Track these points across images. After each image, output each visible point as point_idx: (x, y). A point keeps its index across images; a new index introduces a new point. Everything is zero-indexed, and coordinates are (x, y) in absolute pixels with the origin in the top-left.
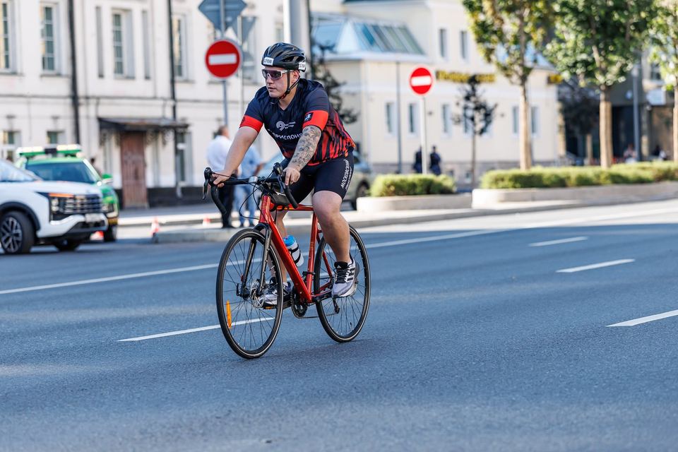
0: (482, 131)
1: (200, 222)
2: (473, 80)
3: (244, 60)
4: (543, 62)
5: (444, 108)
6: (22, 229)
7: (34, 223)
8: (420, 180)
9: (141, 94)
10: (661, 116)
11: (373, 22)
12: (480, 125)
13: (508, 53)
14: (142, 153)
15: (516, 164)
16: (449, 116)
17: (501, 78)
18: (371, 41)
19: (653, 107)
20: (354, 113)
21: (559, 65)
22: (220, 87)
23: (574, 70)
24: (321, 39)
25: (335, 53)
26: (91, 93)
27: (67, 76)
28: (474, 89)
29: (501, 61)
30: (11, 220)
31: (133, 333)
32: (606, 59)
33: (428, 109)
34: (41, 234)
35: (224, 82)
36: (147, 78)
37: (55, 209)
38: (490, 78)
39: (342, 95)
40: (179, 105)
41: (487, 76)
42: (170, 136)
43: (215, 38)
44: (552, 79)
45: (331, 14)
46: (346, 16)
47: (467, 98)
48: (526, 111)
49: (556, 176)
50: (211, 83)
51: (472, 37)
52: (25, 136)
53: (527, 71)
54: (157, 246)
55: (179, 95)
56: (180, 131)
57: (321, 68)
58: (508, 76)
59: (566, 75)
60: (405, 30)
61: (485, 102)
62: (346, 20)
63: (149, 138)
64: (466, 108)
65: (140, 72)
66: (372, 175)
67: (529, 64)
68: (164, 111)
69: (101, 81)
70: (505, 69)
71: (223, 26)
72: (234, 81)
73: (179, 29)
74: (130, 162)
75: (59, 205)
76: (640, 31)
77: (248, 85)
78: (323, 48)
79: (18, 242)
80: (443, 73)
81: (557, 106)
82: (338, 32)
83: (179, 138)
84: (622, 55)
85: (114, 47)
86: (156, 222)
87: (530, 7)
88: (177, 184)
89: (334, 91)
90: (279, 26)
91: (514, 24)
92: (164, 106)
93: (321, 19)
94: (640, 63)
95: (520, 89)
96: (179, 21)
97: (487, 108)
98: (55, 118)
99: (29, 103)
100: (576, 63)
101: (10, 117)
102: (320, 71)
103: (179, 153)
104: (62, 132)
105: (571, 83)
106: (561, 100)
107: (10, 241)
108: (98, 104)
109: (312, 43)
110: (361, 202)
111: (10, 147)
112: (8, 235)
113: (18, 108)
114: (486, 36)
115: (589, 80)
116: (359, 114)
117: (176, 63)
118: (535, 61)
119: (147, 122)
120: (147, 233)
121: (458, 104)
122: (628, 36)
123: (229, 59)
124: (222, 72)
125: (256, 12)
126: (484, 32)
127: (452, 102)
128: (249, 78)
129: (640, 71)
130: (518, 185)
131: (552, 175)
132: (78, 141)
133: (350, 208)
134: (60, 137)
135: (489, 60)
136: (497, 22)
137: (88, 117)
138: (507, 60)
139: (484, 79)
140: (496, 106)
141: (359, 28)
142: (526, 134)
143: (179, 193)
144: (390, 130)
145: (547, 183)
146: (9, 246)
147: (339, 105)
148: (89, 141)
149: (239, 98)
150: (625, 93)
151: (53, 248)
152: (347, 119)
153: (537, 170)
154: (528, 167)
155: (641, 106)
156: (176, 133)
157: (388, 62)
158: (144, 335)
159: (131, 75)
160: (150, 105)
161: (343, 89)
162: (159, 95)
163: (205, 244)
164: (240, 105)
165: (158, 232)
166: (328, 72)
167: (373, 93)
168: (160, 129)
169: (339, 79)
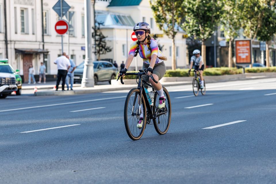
1: (52, 88)
2: (155, 36)
3: (69, 28)
4: (181, 30)
9: (31, 40)
10: (224, 50)
11: (118, 14)
13: (168, 26)
14: (31, 62)
15: (171, 68)
17: (165, 36)
18: (117, 21)
19: (222, 47)
20: (111, 48)
21: (187, 31)
22: (60, 38)
23: (192, 33)
24: (99, 20)
25: (104, 25)
26: (12, 39)
27: (3, 33)
29: (165, 29)
31: (26, 129)
32: (204, 29)
35: (62, 36)
36: (33, 34)
38: (161, 36)
39: (106, 41)
40: (45, 44)
41: (160, 35)
42: (42, 56)
43: (59, 20)
44: (184, 36)
45: (103, 11)
48: (174, 48)
49: (185, 72)
50: (57, 36)
51: (155, 20)
53: (175, 33)
54: (36, 97)
55: (45, 41)
56: (46, 54)
57: (98, 31)
58: (168, 35)
59: (189, 35)
60: (130, 17)
62: (108, 13)
63: (34, 56)
65: (31, 32)
67: (176, 31)
68: (39, 46)
69: (16, 35)
70: (167, 33)
71: (62, 15)
72: (66, 35)
73: (46, 16)
74: (27, 65)
76: (217, 19)
77: (71, 37)
78: (99, 24)
81: (186, 46)
82: (105, 18)
83: (45, 56)
84: (210, 28)
85: (21, 22)
86: (36, 88)
87: (176, 10)
89: (103, 40)
90: (83, 15)
91: (170, 16)
92: (40, 45)
93: (98, 13)
94: (217, 31)
95: (172, 40)
96: (46, 13)
100: (193, 30)
102: (98, 32)
103: (45, 62)
104: (1, 54)
105: (191, 38)
106: (187, 44)
108: (15, 44)
109: (95, 22)
110: (112, 81)
114: (160, 20)
115: (198, 37)
116: (112, 48)
117: (44, 28)
118: (178, 30)
119: (33, 50)
120: (32, 92)
122: (212, 21)
123: (64, 27)
124: (61, 32)
125: (74, 10)
126: (159, 18)
128: (72, 35)
129: (217, 34)
130: (171, 76)
131: (184, 72)
132: (7, 58)
133: (109, 83)
135: (161, 29)
136: (164, 15)
137: (11, 48)
138: (167, 29)
140: (163, 46)
141: (113, 17)
142: (174, 57)
144: (124, 55)
145: (182, 75)
147: (105, 45)
148: (11, 58)
149: (68, 42)
150: (211, 42)
152: (108, 50)
153: (178, 70)
154: (175, 69)
155: (217, 47)
156: (44, 55)
157: (124, 29)
158: (30, 130)
159: (27, 33)
160: (34, 44)
161: (107, 39)
162: (38, 40)
163: (54, 97)
164: (68, 45)
165: (36, 92)
166: (101, 33)
167: (118, 41)
168: (38, 53)
169: (105, 35)
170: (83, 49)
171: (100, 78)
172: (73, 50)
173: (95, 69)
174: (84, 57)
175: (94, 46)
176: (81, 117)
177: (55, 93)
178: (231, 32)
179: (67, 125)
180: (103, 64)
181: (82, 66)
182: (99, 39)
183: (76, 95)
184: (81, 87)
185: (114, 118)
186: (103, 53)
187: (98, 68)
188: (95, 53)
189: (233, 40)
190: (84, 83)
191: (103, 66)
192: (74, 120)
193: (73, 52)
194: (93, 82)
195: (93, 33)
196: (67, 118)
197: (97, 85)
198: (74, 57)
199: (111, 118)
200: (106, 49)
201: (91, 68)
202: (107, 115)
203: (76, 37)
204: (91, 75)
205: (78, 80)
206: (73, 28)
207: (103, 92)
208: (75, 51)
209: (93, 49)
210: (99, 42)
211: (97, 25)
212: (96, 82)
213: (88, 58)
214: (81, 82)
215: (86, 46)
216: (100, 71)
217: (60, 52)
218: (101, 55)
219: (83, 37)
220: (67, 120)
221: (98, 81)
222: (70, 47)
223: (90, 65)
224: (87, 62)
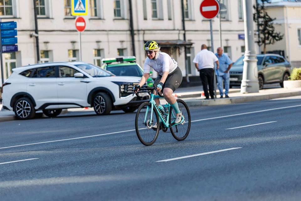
3: (220, 9)
6: (105, 101)
7: (111, 98)
9: (167, 28)
20: (281, 35)
22: (209, 23)
25: (270, 3)
26: (140, 29)
27: (127, 19)
30: (99, 96)
31: (164, 157)
34: (115, 104)
35: (210, 20)
36: (170, 19)
37: (122, 90)
39: (274, 25)
40: (187, 32)
42: (183, 50)
50: (203, 21)
52: (106, 51)
55: (186, 28)
56: (188, 47)
57: (262, 11)
63: (172, 51)
65: (166, 16)
66: (291, 68)
68: (179, 37)
69: (145, 21)
72: (216, 20)
75: (124, 89)
77: (223, 21)
78: (263, 0)
79: (103, 108)
83: (187, 50)
85: (152, 3)
86: (176, 96)
88: (187, 75)
89: (269, 23)
92: (179, 34)
98: (122, 42)
99: (108, 34)
101: (98, 42)
102: (262, 13)
103: (187, 59)
104: (125, 49)
107: (99, 108)
108: (144, 34)
110: (285, 83)
111: (99, 58)
112: (98, 105)
113: (102, 37)
116: (284, 35)
117: (185, 11)
119: (170, 42)
123: (213, 8)
124: (209, 15)
128: (224, 18)
132: (134, 55)
133: (280, 86)
134: (125, 52)
137: (139, 41)
143: (188, 80)
146: (99, 111)
147: (273, 31)
148: (140, 54)
149: (219, 29)
151: (122, 111)
152: (277, 38)
156: (185, 48)
158: (170, 158)
159: (161, 18)
160: (172, 34)
161: (274, 22)
162: (176, 28)
163: (202, 107)
164: (219, 32)
166: (266, 13)
167: (290, 24)
168: (177, 46)
169: (272, 17)
170: (241, 37)
171: (267, 79)
172: (227, 40)
173: (259, 66)
174: (243, 48)
175: (257, 33)
176: (242, 137)
177: (204, 102)
179: (223, 149)
180: (271, 58)
181: (240, 63)
182: (263, 23)
183: (233, 104)
184: (241, 93)
185: (289, 136)
186: (270, 43)
187: (264, 64)
188: (259, 42)
190: (244, 86)
191: (270, 61)
192: (233, 141)
193: (227, 43)
194: (257, 85)
195: (254, 15)
196: (223, 138)
197: (263, 89)
198: (228, 49)
199: (285, 137)
200: (274, 37)
201: (254, 66)
202: (280, 132)
203: (231, 21)
204: (255, 75)
205: (235, 82)
206: (226, 8)
207: (272, 99)
208: (229, 42)
209: (255, 37)
210: (263, 26)
211: (260, 2)
212: (262, 84)
213: (250, 51)
214: (240, 86)
215: (246, 33)
216: (267, 69)
217: (209, 43)
218: (267, 46)
219: (241, 20)
220: (222, 142)
221: (264, 83)
222: (222, 35)
223: (252, 60)
224: (248, 57)
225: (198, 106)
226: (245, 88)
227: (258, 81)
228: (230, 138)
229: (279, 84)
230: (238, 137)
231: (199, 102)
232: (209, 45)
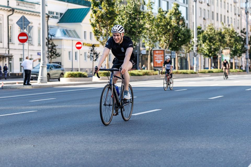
0: (96, 60)
1: (15, 83)
2: (93, 46)
3: (29, 38)
5: (85, 53)
8: (78, 73)
10: (145, 57)
11: (66, 29)
12: (95, 58)
13: (103, 39)
16: (86, 56)
17: (101, 46)
18: (65, 34)
19: (142, 55)
20: (60, 54)
22: (22, 45)
24: (51, 33)
25: (55, 37)
28: (93, 48)
29: (101, 41)
33: (81, 53)
35: (23, 44)
36: (1, 42)
38: (98, 46)
39: (56, 49)
40: (10, 50)
42: (7, 59)
43: (21, 32)
45: (54, 26)
46: (58, 27)
47: (92, 51)
50: (19, 44)
51: (93, 34)
54: (3, 90)
55: (10, 48)
57: (51, 41)
58: (103, 45)
60: (75, 31)
61: (96, 52)
62: (58, 28)
63: (1, 59)
64: (91, 53)
66: (65, 71)
70: (102, 43)
71: (23, 28)
72: (26, 44)
73: (11, 29)
76: (140, 34)
77: (29, 45)
78: (51, 36)
80: (85, 43)
82: (56, 31)
83: (10, 59)
84: (135, 40)
86: (3, 83)
87: (109, 26)
89: (54, 48)
90: (40, 29)
91: (105, 31)
92: (6, 50)
93: (51, 27)
94: (139, 43)
96: (11, 26)
97: (97, 53)
103: (10, 63)
109: (48, 34)
110: (61, 79)
114: (97, 34)
117: (9, 38)
121: (89, 52)
122: (136, 35)
123: (25, 38)
124: (23, 41)
125: (33, 25)
126: (97, 32)
127: (87, 52)
128: (30, 43)
129: (139, 45)
130: (105, 75)
133: (58, 81)
135: (98, 40)
136: (100, 30)
138: (102, 40)
139: (96, 45)
140: (99, 53)
141: (62, 30)
142: (108, 62)
143: (9, 75)
144: (70, 59)
147: (56, 52)
149: (28, 49)
150: (135, 51)
152: (58, 55)
155: (139, 54)
156: (9, 58)
157: (70, 40)
160: (2, 50)
161: (57, 47)
162: (4, 47)
163: (17, 90)
164: (28, 51)
165: (3, 86)
166: (53, 42)
167: (65, 49)
168: (4, 57)
169: (56, 44)
170: (39, 54)
171: (51, 77)
172: (31, 55)
173: (48, 69)
174: (40, 60)
175: (47, 52)
176: (38, 105)
178: (150, 44)
179: (27, 111)
180: (54, 66)
181: (38, 67)
182: (51, 47)
183: (34, 88)
184: (37, 83)
185: (63, 106)
186: (54, 58)
187: (50, 69)
188: (48, 57)
189: (152, 50)
190: (39, 80)
191: (54, 67)
192: (33, 107)
194: (46, 79)
195: (46, 43)
196: (27, 106)
197: (49, 81)
199: (60, 106)
200: (56, 55)
201: (45, 69)
202: (57, 104)
203: (34, 45)
204: (45, 74)
205: (35, 77)
206: (31, 38)
207: (54, 87)
208: (32, 56)
209: (46, 54)
210: (51, 49)
211: (50, 36)
212: (49, 79)
213: (43, 61)
214: (37, 79)
215: (41, 52)
216: (52, 71)
217: (21, 56)
218: (52, 59)
219: (39, 45)
220: (27, 107)
221: (50, 79)
222: (29, 53)
223: (44, 66)
224: (42, 64)
225: (14, 89)
226: (40, 80)
227: (47, 77)
228: (31, 106)
229: (58, 79)
230: (36, 105)
231: (15, 87)
232: (22, 57)
